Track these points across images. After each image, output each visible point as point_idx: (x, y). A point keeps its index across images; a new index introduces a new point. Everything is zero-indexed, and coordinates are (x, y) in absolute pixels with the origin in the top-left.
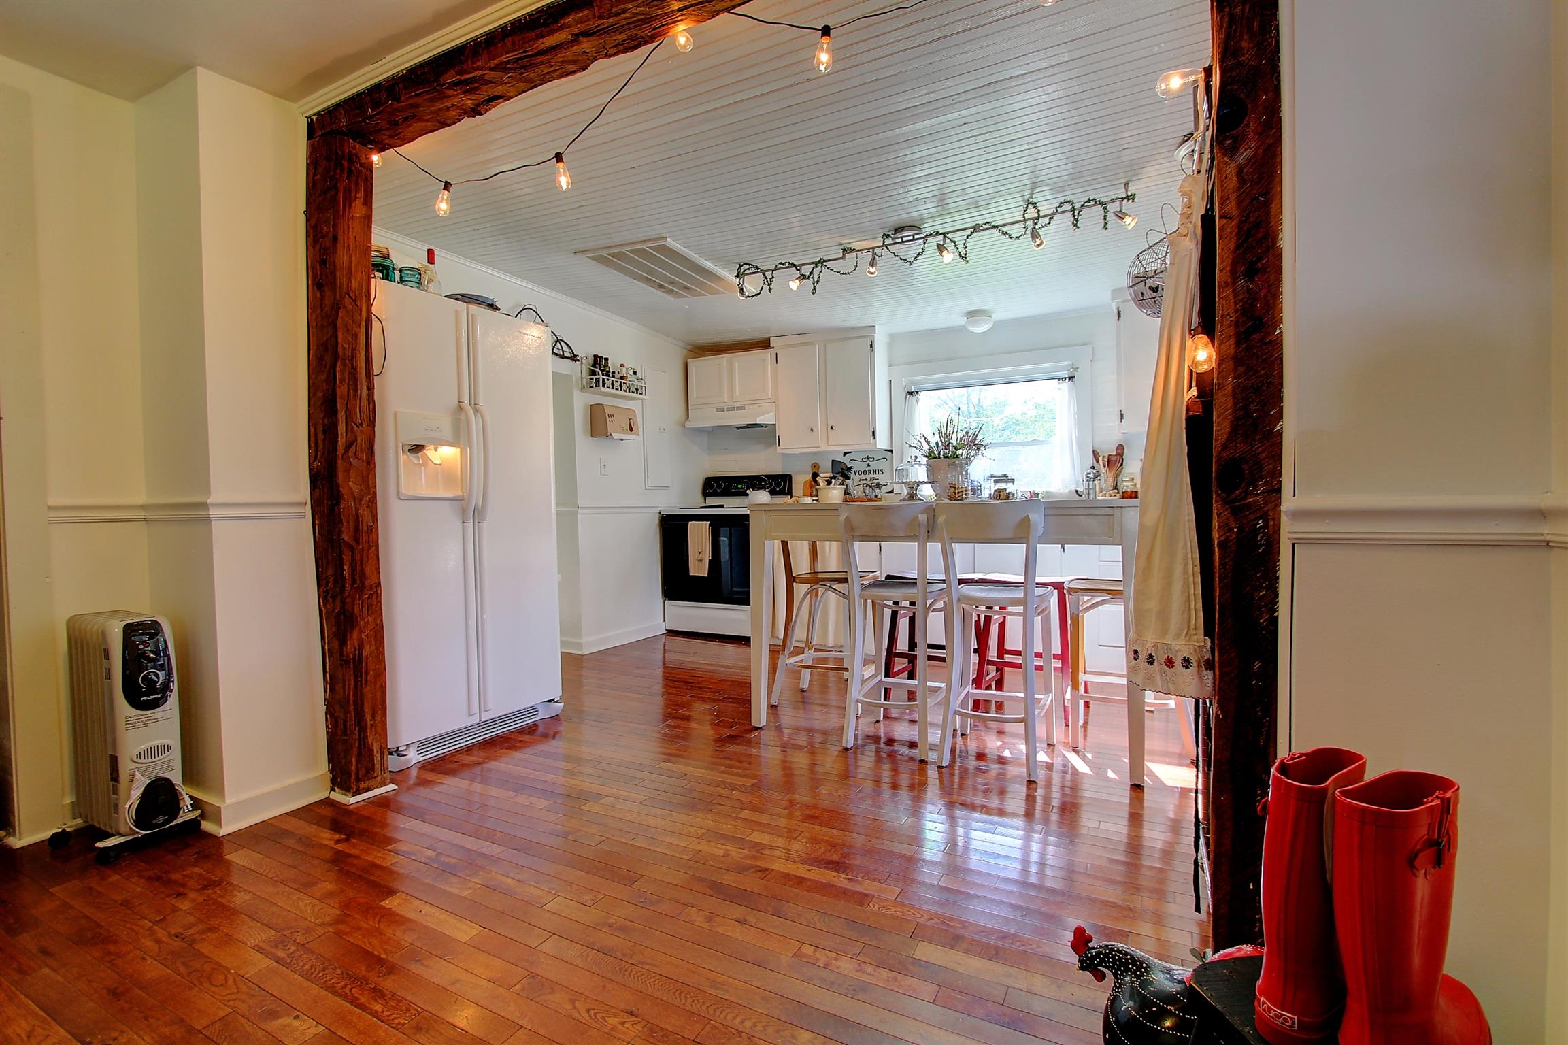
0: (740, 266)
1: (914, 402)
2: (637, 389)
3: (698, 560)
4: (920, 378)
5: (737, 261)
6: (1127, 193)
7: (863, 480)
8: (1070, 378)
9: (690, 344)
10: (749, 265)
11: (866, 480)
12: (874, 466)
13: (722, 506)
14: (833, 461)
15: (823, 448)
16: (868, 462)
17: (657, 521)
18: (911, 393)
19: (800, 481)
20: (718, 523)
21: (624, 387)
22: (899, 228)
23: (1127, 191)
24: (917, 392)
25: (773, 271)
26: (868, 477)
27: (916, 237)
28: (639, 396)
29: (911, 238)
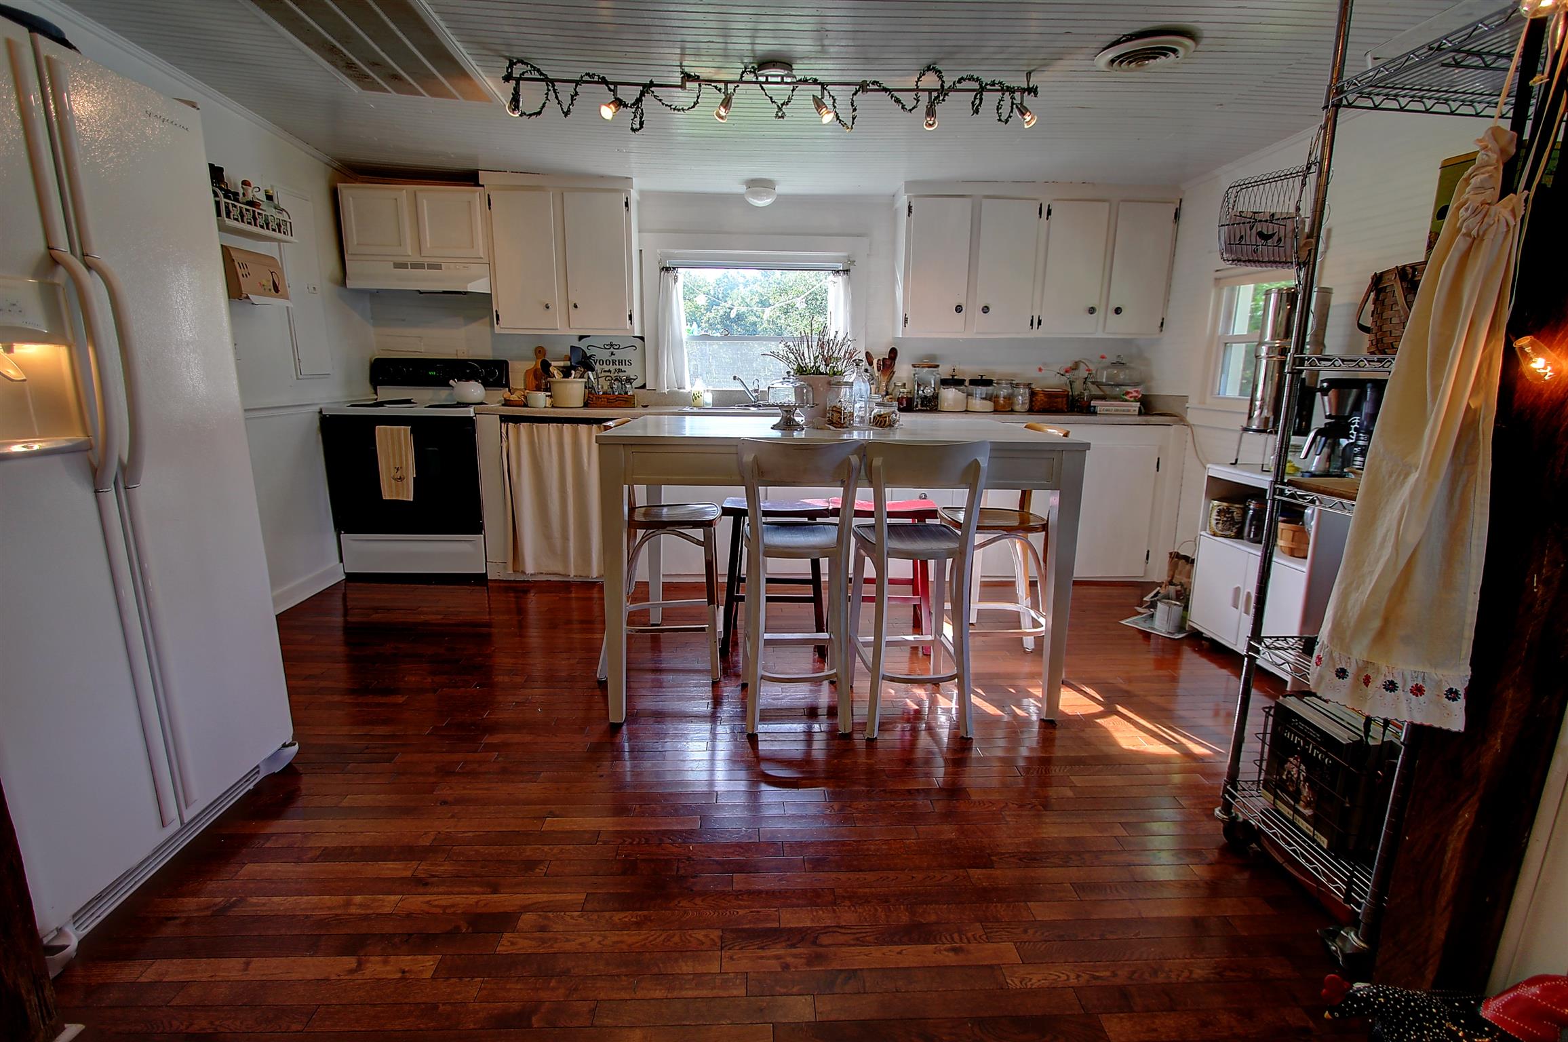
0: (512, 64)
1: (671, 281)
2: (279, 225)
3: (395, 479)
4: (676, 251)
5: (507, 54)
6: (1028, 85)
7: (605, 371)
8: (846, 271)
9: (340, 161)
10: (527, 64)
11: (610, 371)
12: (619, 355)
13: (408, 401)
14: (571, 347)
15: (561, 328)
16: (612, 350)
17: (317, 423)
18: (667, 269)
19: (519, 371)
20: (422, 428)
21: (260, 221)
22: (771, 62)
23: (1028, 81)
24: (674, 268)
25: (577, 83)
26: (612, 368)
27: (786, 80)
28: (281, 236)
29: (779, 79)
